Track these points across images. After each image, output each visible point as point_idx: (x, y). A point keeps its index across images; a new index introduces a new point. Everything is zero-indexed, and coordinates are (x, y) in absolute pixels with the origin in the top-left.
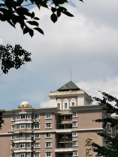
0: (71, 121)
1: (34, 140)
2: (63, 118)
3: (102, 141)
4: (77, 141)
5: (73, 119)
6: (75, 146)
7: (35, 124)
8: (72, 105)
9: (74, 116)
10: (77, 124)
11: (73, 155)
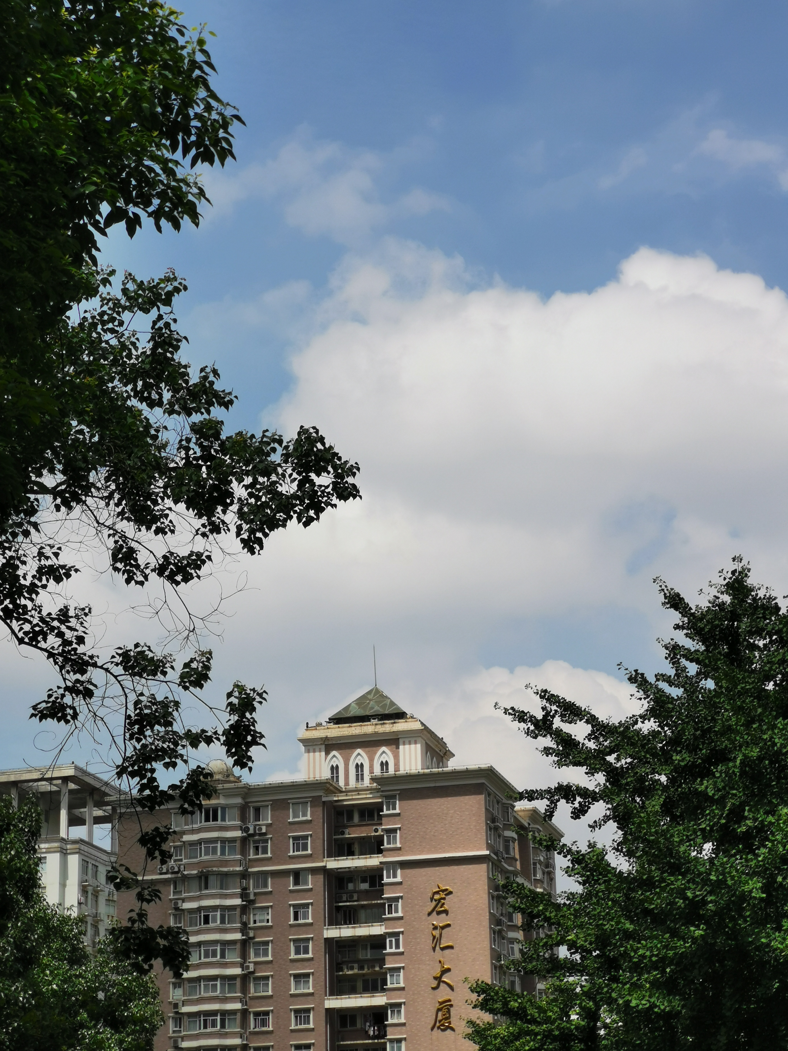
0: (380, 828)
1: (252, 897)
2: (350, 818)
3: (485, 897)
4: (401, 897)
5: (384, 820)
6: (394, 915)
7: (255, 842)
8: (382, 769)
9: (388, 809)
10: (401, 837)
11: (385, 949)
